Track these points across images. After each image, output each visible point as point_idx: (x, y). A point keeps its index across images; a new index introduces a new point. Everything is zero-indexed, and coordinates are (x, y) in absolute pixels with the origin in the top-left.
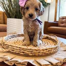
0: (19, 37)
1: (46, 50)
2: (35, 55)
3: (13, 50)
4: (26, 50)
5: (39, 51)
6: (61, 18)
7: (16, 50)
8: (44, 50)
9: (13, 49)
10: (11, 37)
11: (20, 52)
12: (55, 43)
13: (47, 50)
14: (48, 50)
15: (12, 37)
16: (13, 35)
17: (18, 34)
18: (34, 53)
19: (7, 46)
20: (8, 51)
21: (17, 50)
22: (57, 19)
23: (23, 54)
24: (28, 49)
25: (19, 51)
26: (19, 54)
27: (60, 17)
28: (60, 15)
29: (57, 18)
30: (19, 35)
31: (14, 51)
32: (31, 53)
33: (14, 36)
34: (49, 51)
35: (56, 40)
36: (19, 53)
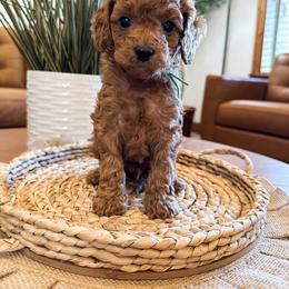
0: (76, 158)
1: (206, 243)
2: (149, 270)
3: (43, 246)
4: (109, 248)
5: (172, 253)
6: (282, 58)
7: (59, 248)
8: (194, 248)
9: (44, 241)
10: (37, 165)
11: (77, 255)
12: (240, 193)
13: (208, 244)
14: (212, 246)
15: (44, 163)
16: (47, 154)
17: (68, 146)
18: (146, 261)
19: (13, 221)
20: (21, 247)
21: (65, 245)
22: (263, 64)
23: (91, 264)
24: (119, 246)
25: (75, 251)
26: (72, 263)
27: (277, 54)
28: (278, 46)
29: (263, 58)
30: (73, 149)
31: (48, 249)
32: (131, 261)
33: (48, 157)
34: (217, 248)
35: (245, 178)
36: (76, 259)
